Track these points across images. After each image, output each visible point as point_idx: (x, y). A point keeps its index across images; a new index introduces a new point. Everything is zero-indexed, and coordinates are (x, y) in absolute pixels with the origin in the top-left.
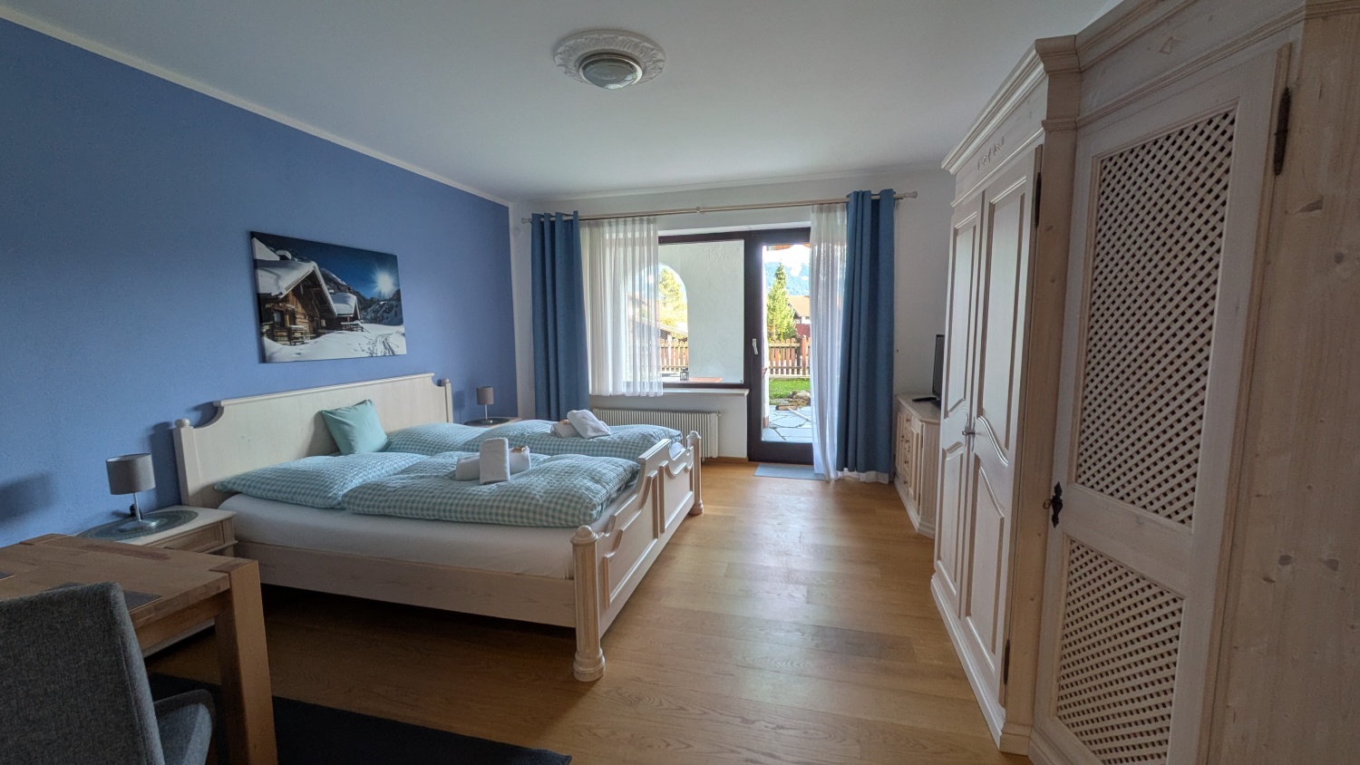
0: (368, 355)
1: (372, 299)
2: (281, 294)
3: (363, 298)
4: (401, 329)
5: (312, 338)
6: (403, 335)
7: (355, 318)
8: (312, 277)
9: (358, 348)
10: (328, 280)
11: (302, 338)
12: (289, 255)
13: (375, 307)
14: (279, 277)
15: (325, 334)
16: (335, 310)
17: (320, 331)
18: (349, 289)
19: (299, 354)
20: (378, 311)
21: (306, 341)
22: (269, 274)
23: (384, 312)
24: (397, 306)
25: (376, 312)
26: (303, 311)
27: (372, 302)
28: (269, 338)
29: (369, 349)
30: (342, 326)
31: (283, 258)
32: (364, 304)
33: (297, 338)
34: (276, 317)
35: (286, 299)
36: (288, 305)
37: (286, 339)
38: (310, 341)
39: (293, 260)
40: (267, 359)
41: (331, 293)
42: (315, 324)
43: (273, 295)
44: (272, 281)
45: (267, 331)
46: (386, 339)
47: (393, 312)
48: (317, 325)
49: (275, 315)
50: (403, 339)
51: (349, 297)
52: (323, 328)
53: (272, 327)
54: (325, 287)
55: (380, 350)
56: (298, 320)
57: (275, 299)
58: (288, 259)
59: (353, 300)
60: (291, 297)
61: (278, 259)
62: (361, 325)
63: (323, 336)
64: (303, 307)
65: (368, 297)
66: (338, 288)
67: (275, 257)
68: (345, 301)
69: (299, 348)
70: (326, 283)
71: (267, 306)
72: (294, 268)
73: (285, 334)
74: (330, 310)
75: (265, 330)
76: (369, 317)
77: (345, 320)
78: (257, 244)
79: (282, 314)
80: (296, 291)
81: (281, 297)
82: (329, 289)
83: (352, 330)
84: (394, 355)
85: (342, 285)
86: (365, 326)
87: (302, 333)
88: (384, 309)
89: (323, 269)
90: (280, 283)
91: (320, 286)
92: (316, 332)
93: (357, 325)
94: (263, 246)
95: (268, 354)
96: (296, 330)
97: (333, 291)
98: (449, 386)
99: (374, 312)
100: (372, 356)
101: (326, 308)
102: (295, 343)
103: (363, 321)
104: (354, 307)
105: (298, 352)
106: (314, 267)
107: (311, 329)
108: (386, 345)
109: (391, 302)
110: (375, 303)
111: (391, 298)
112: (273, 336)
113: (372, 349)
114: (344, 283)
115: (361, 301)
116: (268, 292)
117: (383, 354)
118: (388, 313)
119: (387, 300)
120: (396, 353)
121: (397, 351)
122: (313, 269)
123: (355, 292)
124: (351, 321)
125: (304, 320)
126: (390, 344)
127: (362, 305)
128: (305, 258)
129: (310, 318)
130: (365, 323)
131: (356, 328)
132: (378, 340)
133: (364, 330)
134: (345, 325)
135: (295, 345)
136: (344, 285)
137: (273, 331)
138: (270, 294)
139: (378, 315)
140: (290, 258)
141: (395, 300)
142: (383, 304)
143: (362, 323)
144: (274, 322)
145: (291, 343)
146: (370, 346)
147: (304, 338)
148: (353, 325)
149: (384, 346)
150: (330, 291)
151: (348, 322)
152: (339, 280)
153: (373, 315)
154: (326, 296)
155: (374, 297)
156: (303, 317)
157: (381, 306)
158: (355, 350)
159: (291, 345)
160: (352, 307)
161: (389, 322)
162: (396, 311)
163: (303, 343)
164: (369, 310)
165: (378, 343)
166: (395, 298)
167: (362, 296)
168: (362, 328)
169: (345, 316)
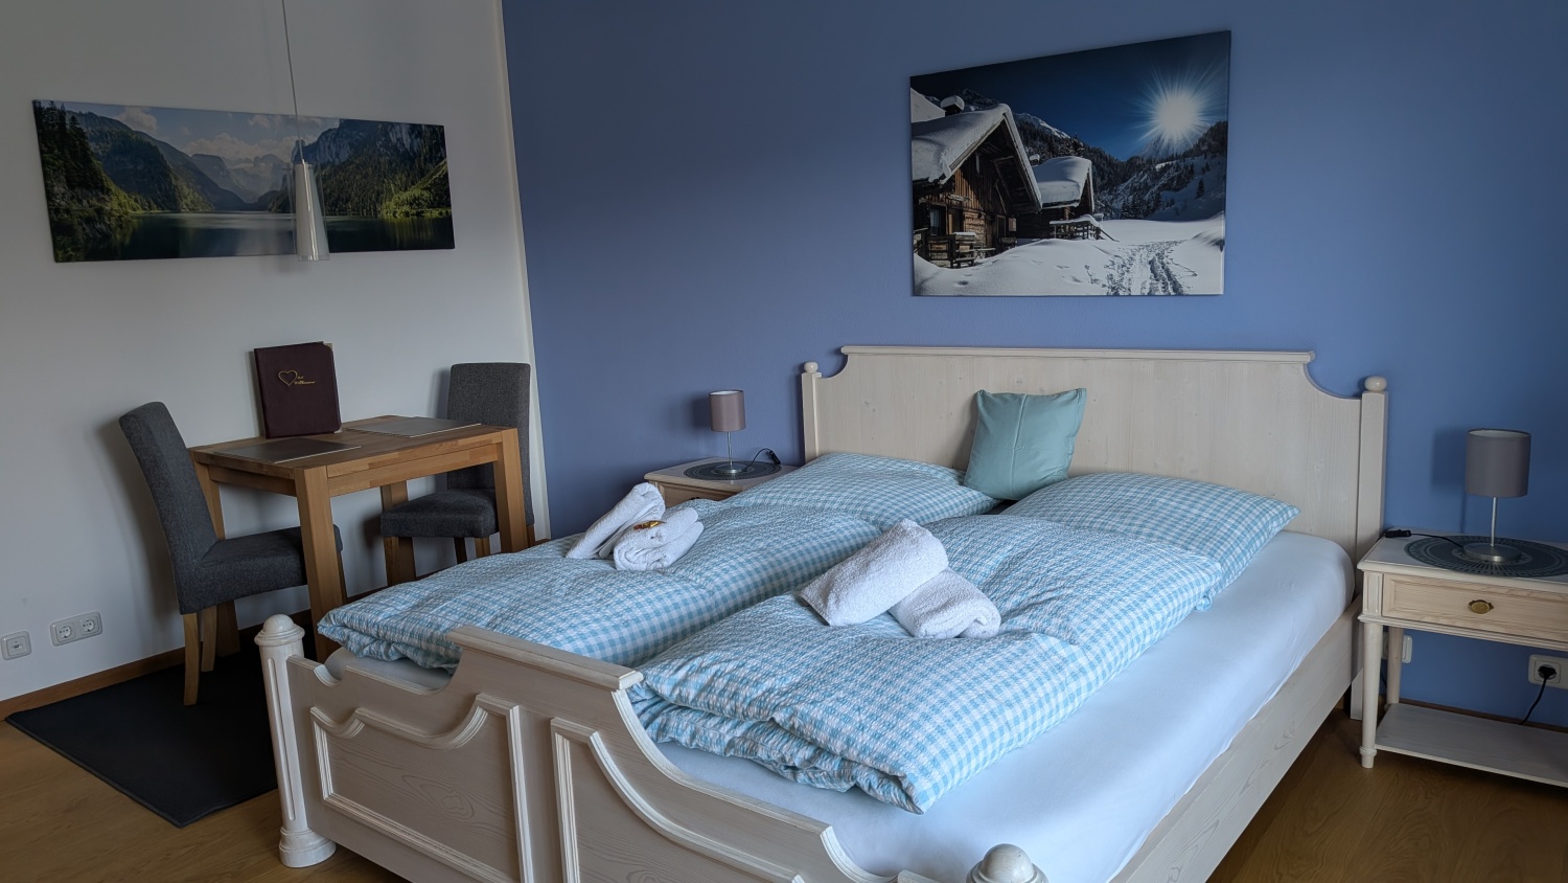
0: (1105, 291)
1: (1131, 162)
2: (943, 177)
3: (1110, 162)
4: (1216, 228)
5: (988, 255)
6: (1220, 244)
7: (1084, 207)
8: (1000, 135)
9: (1083, 275)
10: (1031, 135)
11: (971, 253)
12: (960, 103)
13: (1142, 178)
14: (941, 147)
15: (1013, 245)
16: (1039, 197)
17: (1005, 240)
18: (1076, 146)
19: (965, 283)
20: (1147, 188)
21: (978, 260)
22: (929, 146)
23: (1165, 187)
24: (1206, 168)
25: (1139, 190)
26: (978, 205)
27: (1133, 166)
28: (920, 255)
29: (1110, 277)
30: (1051, 228)
32: (1108, 175)
33: (963, 255)
34: (933, 219)
35: (950, 186)
36: (953, 196)
37: (945, 256)
38: (984, 260)
39: (967, 109)
40: (918, 290)
42: (996, 229)
43: (930, 180)
44: (931, 157)
45: (918, 243)
46: (1160, 256)
47: (1193, 185)
48: (1001, 228)
49: (932, 215)
50: (1219, 256)
52: (1011, 234)
53: (926, 236)
54: (1022, 151)
55: (1139, 280)
56: (967, 221)
57: (933, 188)
58: (959, 110)
59: (1083, 169)
61: (942, 114)
62: (1096, 224)
63: (1010, 250)
64: (977, 198)
66: (1049, 148)
67: (939, 113)
68: (1063, 176)
69: (964, 273)
70: (1026, 143)
71: (922, 200)
72: (968, 125)
73: (944, 247)
74: (1028, 197)
75: (915, 242)
76: (1118, 205)
77: (1060, 214)
78: (917, 98)
79: (942, 212)
80: (967, 168)
81: (943, 182)
82: (1029, 154)
83: (1073, 237)
84: (1178, 293)
85: (1060, 141)
86: (1106, 226)
87: (972, 246)
88: (1164, 180)
89: (1021, 116)
90: (943, 157)
91: (1013, 150)
92: (998, 243)
93: (1087, 223)
94: (922, 97)
95: (919, 281)
96: (962, 241)
97: (1038, 157)
98: (1376, 400)
99: (1134, 190)
100: (1116, 294)
101: (1022, 194)
102: (959, 263)
103: (1102, 215)
104: (1082, 186)
105: (962, 280)
106: (1004, 114)
107: (989, 237)
108: (1159, 270)
109: (1189, 161)
110: (1139, 168)
111: (1191, 151)
112: (927, 252)
113: (1117, 278)
114: (1065, 136)
115: (1102, 170)
116: (925, 177)
117: (1146, 292)
118: (1176, 190)
119: (1178, 157)
120: (1186, 291)
121: (1190, 285)
122: (1001, 118)
123: (1090, 151)
124: (1071, 217)
125: (977, 222)
126: (1172, 268)
127: (1103, 178)
128: (989, 101)
129: (989, 218)
130: (1106, 218)
131: (1083, 231)
132: (1137, 257)
133: (1102, 235)
134: (1058, 227)
135: (959, 267)
136: (1066, 140)
137: (927, 243)
138: (927, 179)
139: (1146, 197)
140: (962, 108)
141: (1205, 152)
142: (1163, 170)
143: (1098, 219)
144: (930, 227)
145: (952, 264)
146: (1114, 273)
147: (976, 254)
148: (1077, 225)
149: (1152, 270)
150: (1033, 158)
151: (1065, 219)
152: (1054, 130)
153: (1131, 198)
154: (1022, 169)
155: (1140, 155)
156: (976, 216)
157: (1157, 176)
158: (1076, 280)
159: (952, 267)
160: (1078, 186)
161: (1177, 213)
162: (1201, 183)
163: (972, 264)
164: (1122, 187)
165: (1136, 263)
166: (1205, 148)
167: (1106, 158)
168: (1098, 230)
169: (1060, 207)
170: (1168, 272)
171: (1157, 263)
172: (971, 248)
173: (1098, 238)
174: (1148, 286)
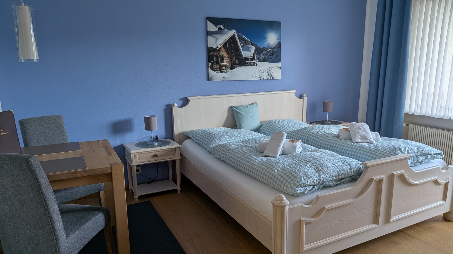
0: (258, 79)
1: (263, 48)
2: (218, 47)
4: (279, 64)
5: (230, 69)
6: (280, 68)
7: (253, 59)
8: (233, 38)
9: (253, 75)
10: (241, 39)
11: (226, 69)
12: (223, 28)
13: (265, 52)
14: (217, 39)
15: (237, 67)
16: (243, 55)
17: (235, 66)
18: (252, 43)
19: (224, 77)
20: (267, 55)
21: (228, 71)
22: (213, 38)
23: (270, 55)
24: (278, 51)
25: (265, 55)
26: (228, 56)
27: (264, 49)
28: (210, 69)
30: (246, 63)
31: (220, 29)
32: (259, 51)
33: (224, 69)
35: (220, 50)
36: (220, 53)
37: (218, 70)
39: (224, 29)
40: (209, 79)
41: (242, 46)
42: (232, 62)
43: (214, 48)
44: (214, 41)
45: (210, 66)
46: (269, 70)
47: (275, 55)
48: (234, 63)
49: (214, 58)
50: (280, 70)
51: (251, 47)
52: (236, 64)
53: (213, 64)
54: (239, 43)
55: (265, 76)
56: (224, 60)
57: (215, 50)
58: (222, 29)
59: (253, 49)
60: (222, 49)
61: (217, 29)
62: (256, 63)
63: (236, 68)
64: (227, 54)
65: (261, 47)
66: (246, 43)
67: (216, 29)
68: (249, 50)
69: (224, 74)
70: (240, 41)
71: (211, 53)
72: (224, 34)
73: (218, 67)
74: (240, 55)
75: (209, 65)
76: (261, 58)
77: (248, 60)
78: (209, 23)
79: (217, 57)
80: (224, 45)
81: (218, 49)
82: (241, 44)
83: (251, 66)
84: (273, 79)
85: (248, 41)
86: (258, 63)
88: (270, 53)
89: (238, 33)
90: (218, 42)
91: (237, 42)
92: (233, 67)
93: (254, 62)
94: (212, 24)
95: (210, 77)
96: (223, 66)
97: (243, 45)
98: (305, 99)
100: (261, 79)
101: (239, 54)
102: (222, 72)
103: (257, 60)
104: (253, 53)
105: (223, 76)
106: (234, 32)
107: (231, 65)
108: (269, 74)
109: (275, 49)
110: (265, 50)
111: (275, 47)
112: (213, 68)
113: (261, 76)
114: (249, 40)
115: (257, 49)
116: (212, 47)
117: (267, 79)
118: (272, 56)
119: (272, 48)
120: (274, 78)
121: (275, 77)
122: (233, 33)
123: (255, 45)
124: (251, 61)
125: (227, 61)
126: (272, 73)
127: (257, 52)
128: (230, 28)
129: (230, 60)
130: (258, 61)
131: (253, 64)
132: (265, 71)
133: (257, 65)
134: (248, 63)
135: (222, 73)
136: (249, 41)
137: (213, 66)
138: (213, 47)
139: (266, 57)
140: (223, 29)
141: (277, 48)
142: (270, 51)
143: (257, 61)
144: (214, 61)
145: (220, 72)
146: (260, 74)
147: (227, 69)
148: (252, 62)
149: (268, 74)
150: (241, 45)
151: (249, 61)
152: (246, 38)
153: (263, 57)
154: (239, 48)
155: (265, 47)
156: (227, 59)
157: (268, 52)
158: (252, 76)
159: (220, 73)
160: (252, 53)
161: (272, 61)
162: (277, 55)
163: (226, 72)
164: (261, 54)
165: (265, 72)
166: (277, 47)
167: (258, 47)
168: (257, 64)
169: (248, 58)
170: (271, 74)
171: (269, 72)
172: (226, 67)
173: (257, 66)
174: (267, 77)
